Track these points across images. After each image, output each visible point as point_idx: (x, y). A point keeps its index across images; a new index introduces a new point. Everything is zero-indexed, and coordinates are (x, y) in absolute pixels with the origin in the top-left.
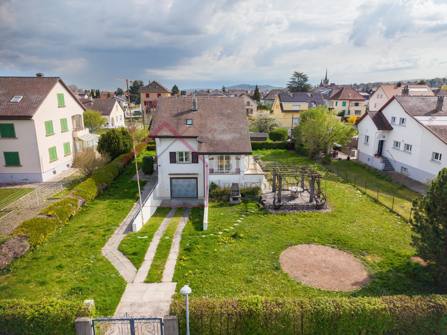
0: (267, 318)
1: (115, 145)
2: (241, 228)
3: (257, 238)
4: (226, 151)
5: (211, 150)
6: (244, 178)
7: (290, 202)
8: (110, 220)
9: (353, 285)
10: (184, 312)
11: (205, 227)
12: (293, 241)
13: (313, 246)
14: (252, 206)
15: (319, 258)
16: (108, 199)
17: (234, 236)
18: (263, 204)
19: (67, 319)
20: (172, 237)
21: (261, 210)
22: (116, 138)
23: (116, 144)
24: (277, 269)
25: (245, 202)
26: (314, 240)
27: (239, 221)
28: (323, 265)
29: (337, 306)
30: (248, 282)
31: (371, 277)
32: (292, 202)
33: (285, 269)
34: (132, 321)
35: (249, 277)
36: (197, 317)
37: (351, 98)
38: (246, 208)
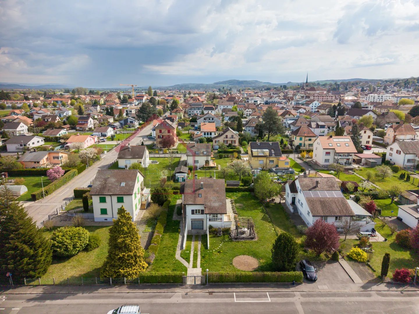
0: (226, 276)
2: (221, 248)
3: (227, 253)
4: (216, 213)
5: (210, 212)
6: (223, 224)
7: (242, 236)
8: (173, 244)
9: (252, 269)
10: (206, 275)
11: (209, 248)
12: (239, 254)
13: (245, 256)
14: (226, 237)
15: (245, 260)
16: (168, 232)
17: (219, 252)
18: (231, 236)
19: (181, 276)
20: (197, 252)
21: (230, 239)
24: (231, 264)
25: (224, 235)
26: (246, 254)
27: (221, 245)
28: (246, 263)
29: (241, 274)
30: (222, 268)
31: (259, 267)
32: (243, 236)
33: (234, 264)
34: (195, 277)
35: (222, 266)
36: (209, 276)
37: (306, 135)
38: (224, 238)
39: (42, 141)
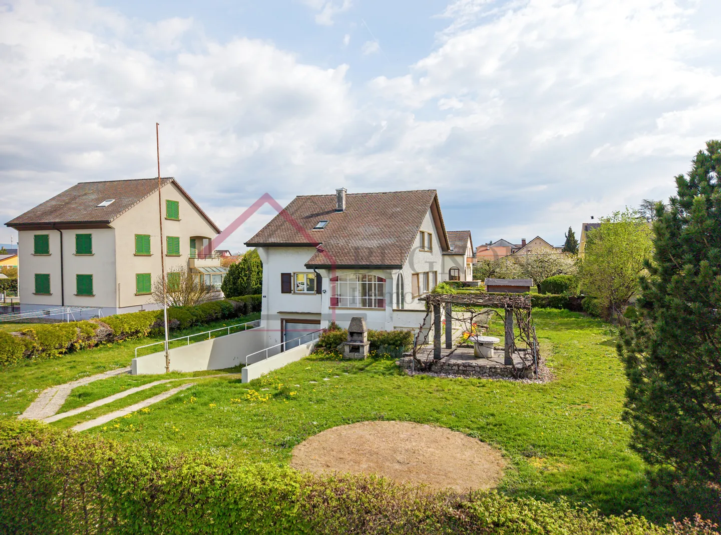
1: (244, 281)
6: (391, 318)
20: (175, 386)
22: (246, 269)
23: (245, 279)
24: (282, 445)
25: (377, 358)
27: (326, 379)
28: (401, 457)
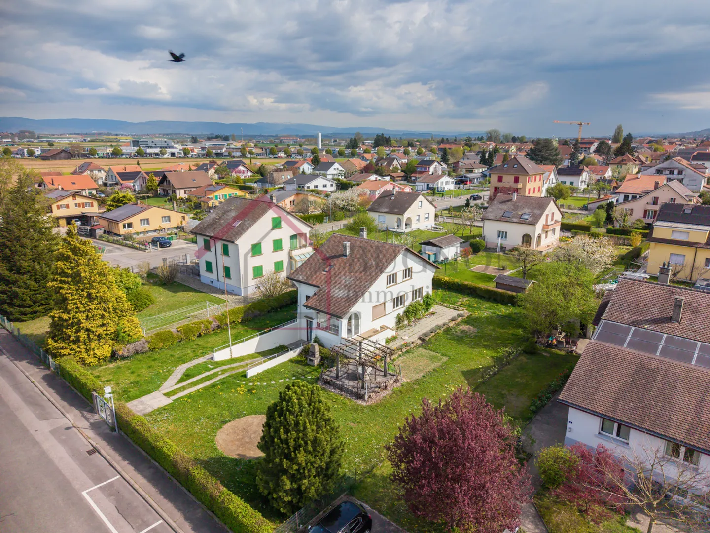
4: (324, 309)
5: (316, 304)
17: (250, 390)
18: (324, 373)
21: (315, 378)
24: (224, 422)
27: (281, 381)
33: (229, 425)
38: (309, 372)
39: (332, 185)
